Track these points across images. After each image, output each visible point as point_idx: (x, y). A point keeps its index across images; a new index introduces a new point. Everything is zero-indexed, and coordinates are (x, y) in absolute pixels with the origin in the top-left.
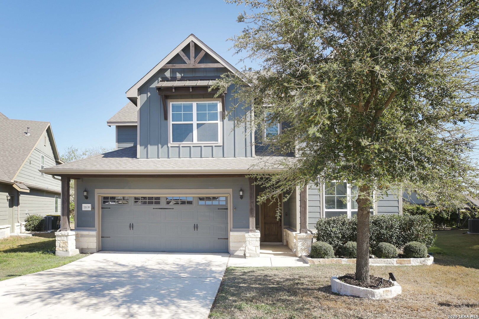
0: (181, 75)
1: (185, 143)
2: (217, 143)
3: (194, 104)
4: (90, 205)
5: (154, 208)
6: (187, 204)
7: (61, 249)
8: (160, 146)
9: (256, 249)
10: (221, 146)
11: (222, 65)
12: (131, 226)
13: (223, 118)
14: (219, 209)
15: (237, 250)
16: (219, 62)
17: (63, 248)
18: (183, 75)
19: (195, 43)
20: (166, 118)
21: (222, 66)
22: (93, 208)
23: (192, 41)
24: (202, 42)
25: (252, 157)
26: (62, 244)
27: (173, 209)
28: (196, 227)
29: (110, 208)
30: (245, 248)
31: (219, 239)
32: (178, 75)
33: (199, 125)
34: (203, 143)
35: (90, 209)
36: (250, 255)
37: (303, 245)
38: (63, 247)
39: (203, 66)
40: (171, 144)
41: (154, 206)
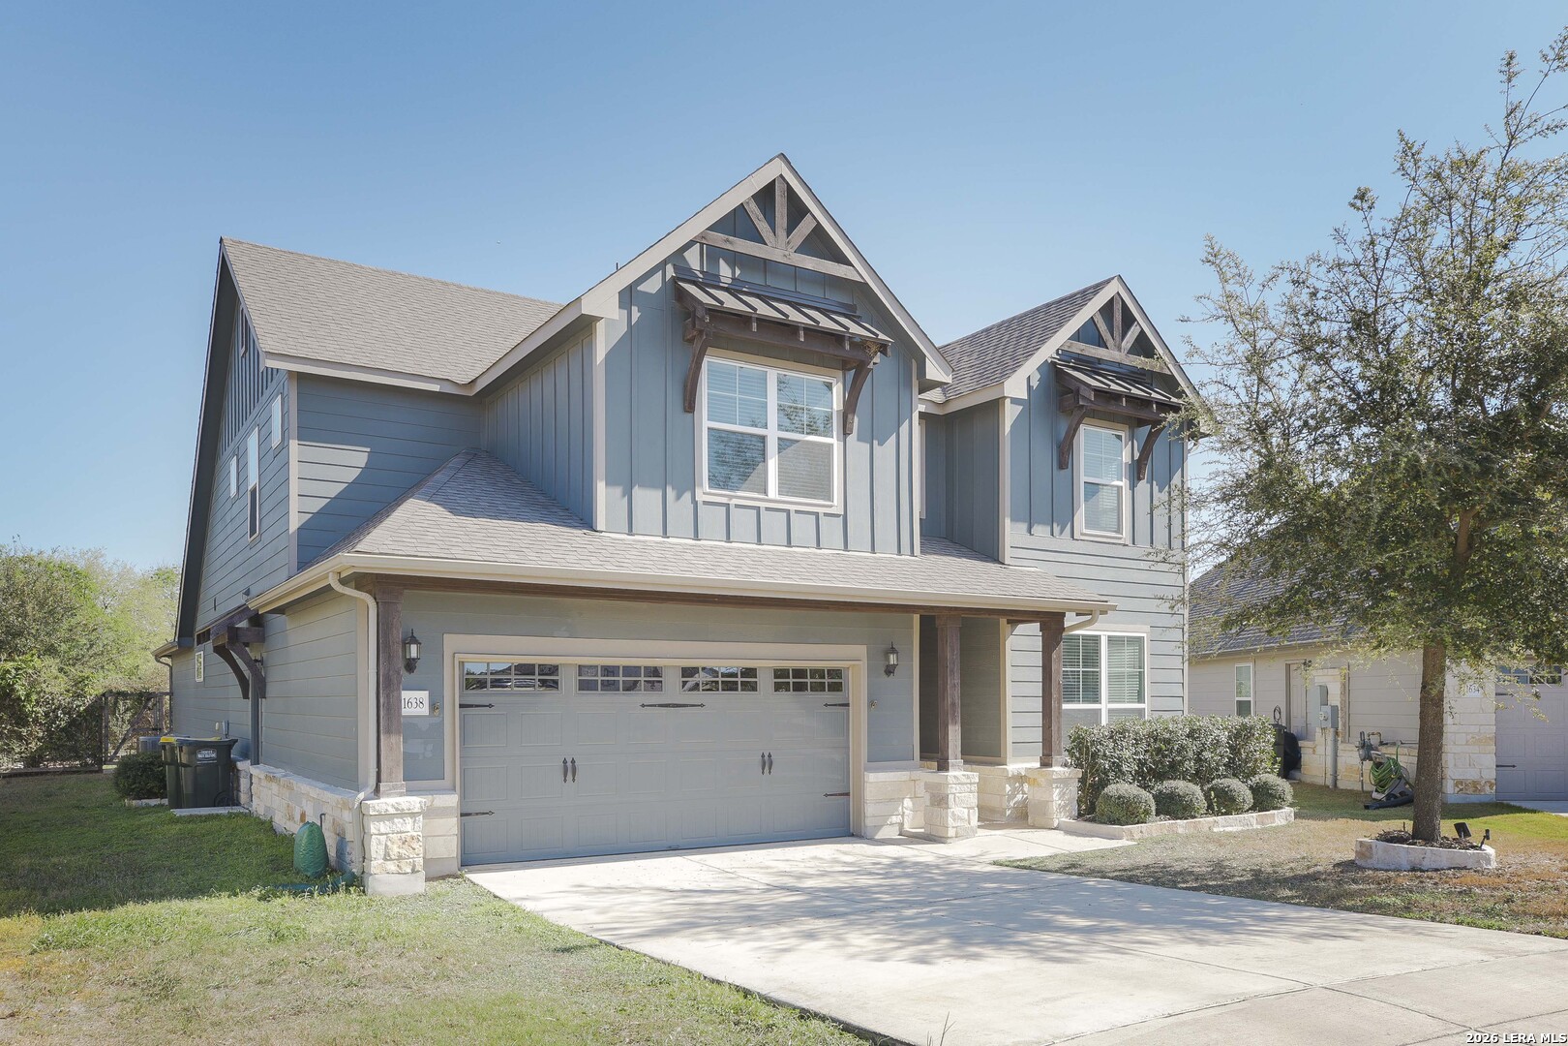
0: (734, 273)
1: (743, 496)
2: (831, 506)
3: (773, 375)
4: (424, 695)
5: (643, 706)
6: (742, 690)
7: (391, 866)
8: (671, 493)
9: (969, 815)
10: (838, 516)
11: (860, 275)
12: (569, 769)
13: (846, 431)
14: (826, 705)
15: (882, 826)
16: (849, 264)
17: (403, 863)
18: (738, 272)
19: (788, 184)
20: (689, 405)
21: (858, 279)
22: (434, 706)
23: (781, 176)
24: (809, 190)
25: (912, 554)
26: (395, 847)
27: (702, 705)
28: (767, 763)
29: (490, 706)
30: (903, 816)
31: (826, 795)
32: (725, 271)
33: (783, 444)
34: (795, 502)
35: (425, 710)
36: (957, 833)
37: (1062, 795)
38: (400, 858)
39: (810, 263)
40: (705, 492)
41: (641, 696)
